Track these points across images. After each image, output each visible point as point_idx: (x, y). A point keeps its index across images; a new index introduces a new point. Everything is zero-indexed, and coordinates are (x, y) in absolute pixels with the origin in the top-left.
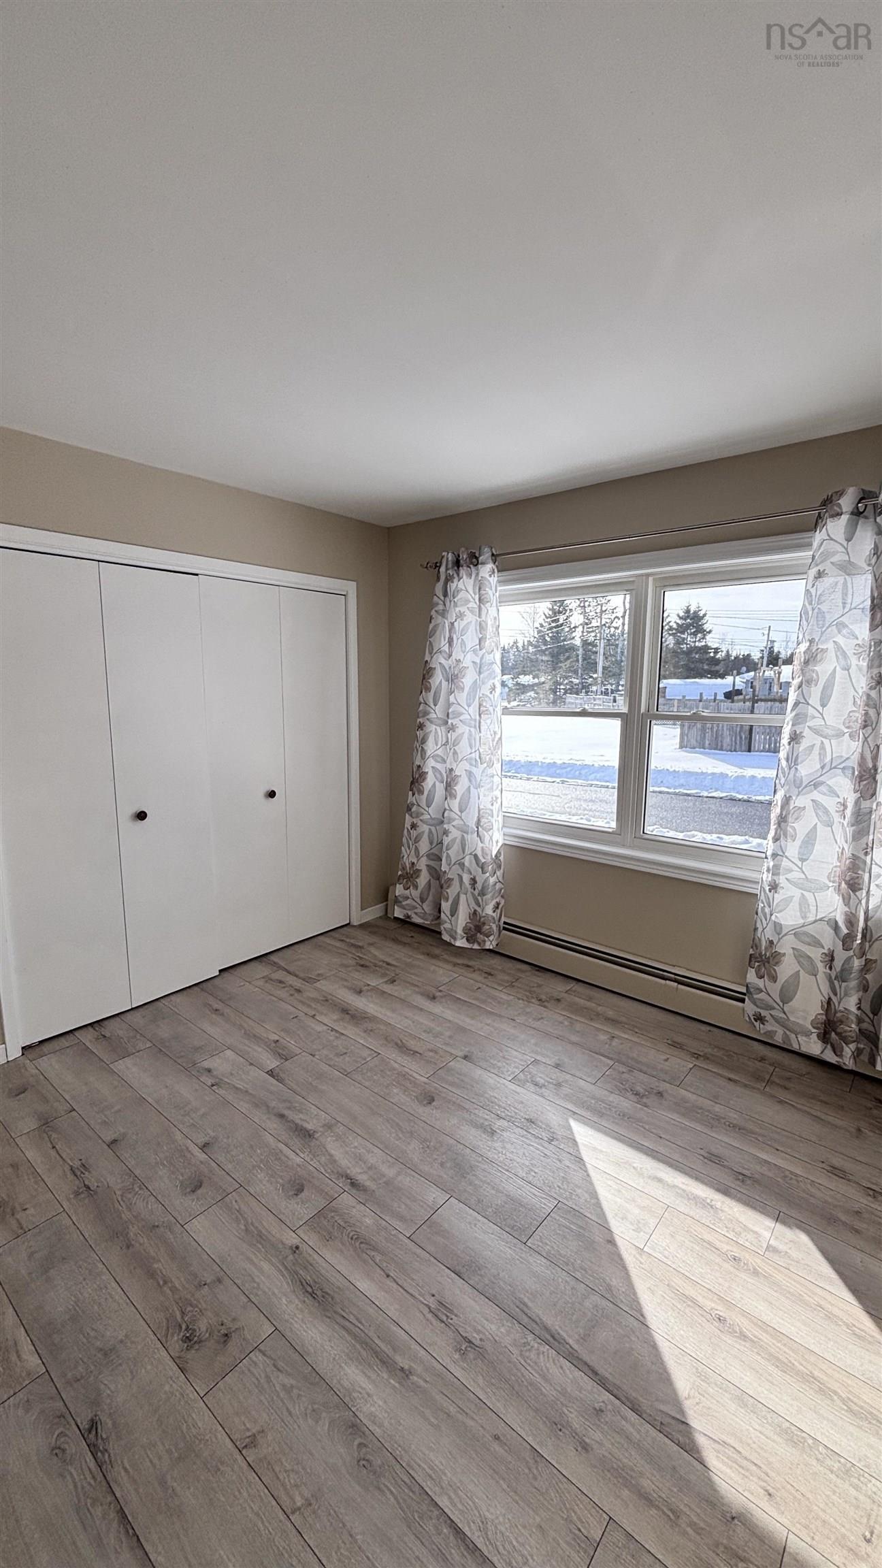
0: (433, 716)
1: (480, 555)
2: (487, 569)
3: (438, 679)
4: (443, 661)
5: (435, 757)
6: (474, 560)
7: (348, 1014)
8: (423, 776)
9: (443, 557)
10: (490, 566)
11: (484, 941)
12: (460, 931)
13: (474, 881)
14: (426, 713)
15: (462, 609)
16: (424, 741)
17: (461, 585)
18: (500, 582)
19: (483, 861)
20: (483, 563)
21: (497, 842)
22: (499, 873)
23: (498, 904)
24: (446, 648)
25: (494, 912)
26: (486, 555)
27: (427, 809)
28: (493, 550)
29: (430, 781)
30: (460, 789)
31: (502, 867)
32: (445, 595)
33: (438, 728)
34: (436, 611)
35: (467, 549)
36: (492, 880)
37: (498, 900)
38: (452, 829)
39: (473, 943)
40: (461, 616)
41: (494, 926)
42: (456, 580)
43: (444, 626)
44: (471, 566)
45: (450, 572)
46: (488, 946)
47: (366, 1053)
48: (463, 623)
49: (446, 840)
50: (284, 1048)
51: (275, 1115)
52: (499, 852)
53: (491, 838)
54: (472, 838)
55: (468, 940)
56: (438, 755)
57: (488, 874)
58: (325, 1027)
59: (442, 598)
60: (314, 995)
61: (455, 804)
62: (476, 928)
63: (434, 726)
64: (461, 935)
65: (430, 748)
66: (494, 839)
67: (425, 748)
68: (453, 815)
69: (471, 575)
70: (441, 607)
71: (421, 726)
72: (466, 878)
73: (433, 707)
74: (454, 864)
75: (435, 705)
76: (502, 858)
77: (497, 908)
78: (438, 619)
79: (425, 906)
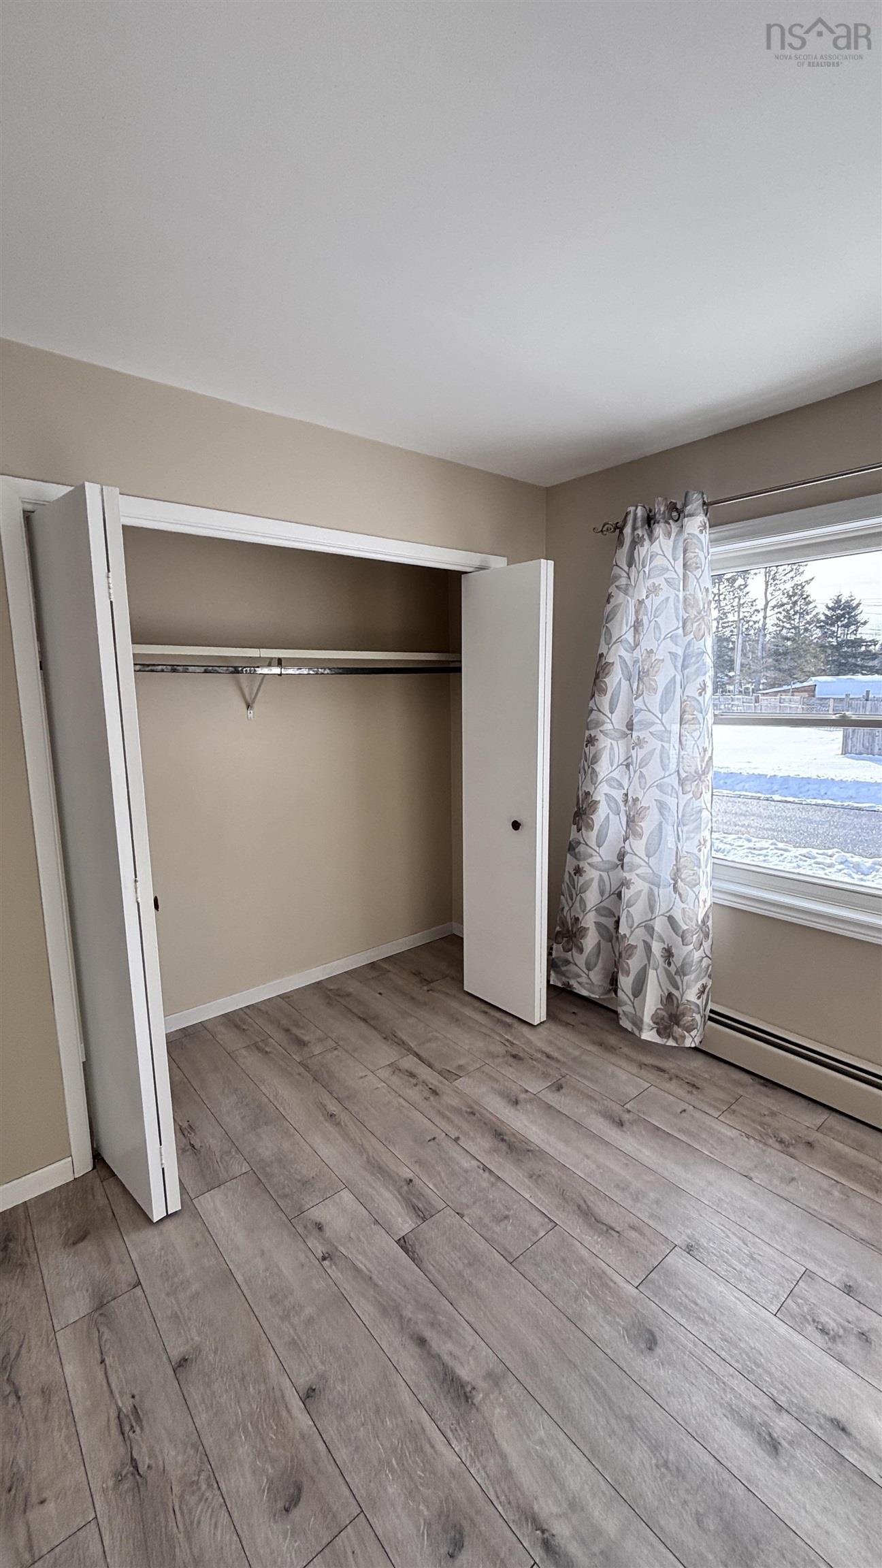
0: (608, 727)
1: (685, 505)
2: (696, 523)
3: (615, 679)
4: (623, 653)
5: (609, 781)
6: (675, 514)
7: (503, 1140)
8: (594, 804)
9: (627, 514)
10: (700, 519)
11: (684, 1037)
12: (647, 1019)
13: (668, 954)
14: (599, 724)
15: (657, 581)
16: (595, 759)
17: (656, 547)
18: (714, 542)
19: (685, 927)
20: (691, 515)
21: (705, 901)
22: (707, 945)
23: (704, 987)
24: (629, 637)
25: (699, 998)
26: (695, 504)
27: (597, 849)
28: (705, 496)
29: (601, 814)
30: (647, 825)
31: (711, 936)
32: (631, 562)
33: (614, 743)
34: (617, 587)
35: (666, 499)
36: (697, 955)
37: (703, 982)
38: (634, 879)
39: (668, 1037)
40: (654, 590)
41: (698, 1017)
42: (647, 543)
43: (627, 607)
44: (671, 521)
45: (640, 532)
46: (688, 1043)
47: (536, 1221)
48: (657, 600)
49: (627, 894)
50: (420, 1195)
51: (411, 1337)
52: (706, 916)
53: (697, 897)
54: (664, 894)
55: (659, 1033)
56: (613, 779)
57: (691, 947)
58: (474, 1163)
59: (626, 568)
60: (455, 1101)
61: (638, 846)
62: (671, 1018)
63: (609, 741)
64: (649, 1025)
65: (604, 768)
66: (701, 898)
67: (597, 770)
68: (636, 860)
69: (669, 534)
70: (623, 581)
71: (591, 741)
72: (657, 948)
73: (609, 715)
74: (638, 927)
75: (612, 713)
76: (710, 924)
77: (703, 992)
78: (619, 598)
79: (591, 974)
